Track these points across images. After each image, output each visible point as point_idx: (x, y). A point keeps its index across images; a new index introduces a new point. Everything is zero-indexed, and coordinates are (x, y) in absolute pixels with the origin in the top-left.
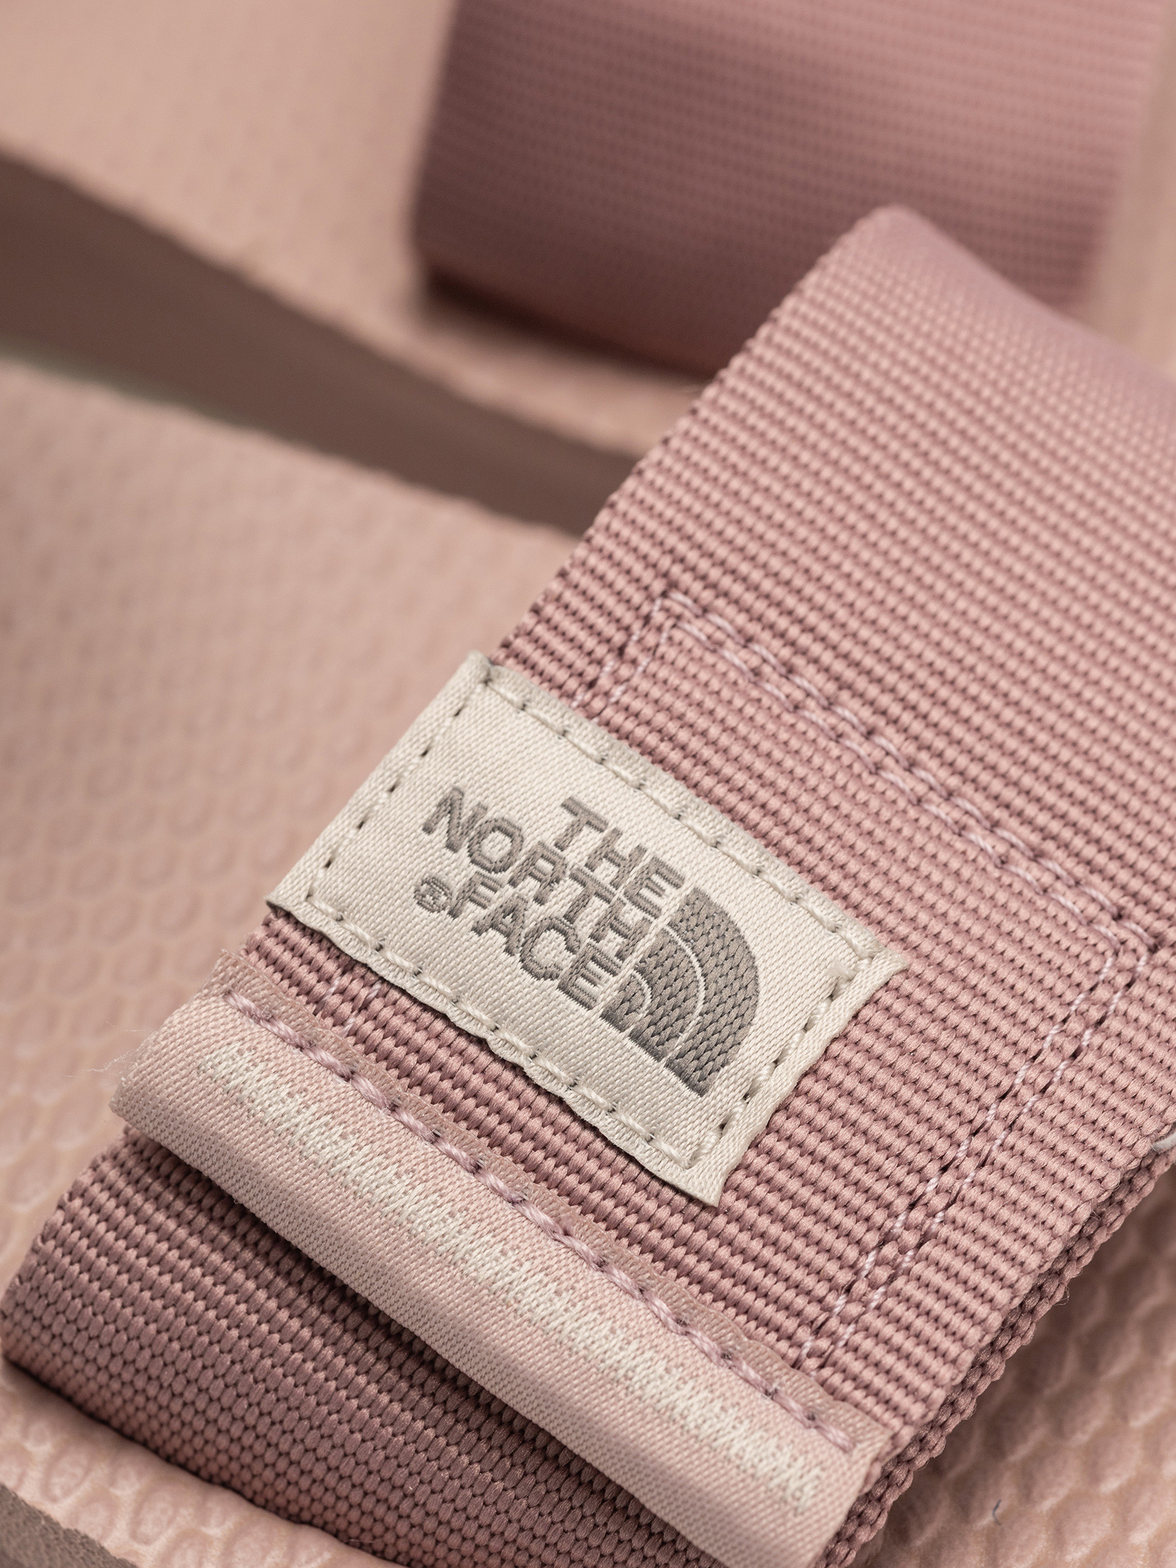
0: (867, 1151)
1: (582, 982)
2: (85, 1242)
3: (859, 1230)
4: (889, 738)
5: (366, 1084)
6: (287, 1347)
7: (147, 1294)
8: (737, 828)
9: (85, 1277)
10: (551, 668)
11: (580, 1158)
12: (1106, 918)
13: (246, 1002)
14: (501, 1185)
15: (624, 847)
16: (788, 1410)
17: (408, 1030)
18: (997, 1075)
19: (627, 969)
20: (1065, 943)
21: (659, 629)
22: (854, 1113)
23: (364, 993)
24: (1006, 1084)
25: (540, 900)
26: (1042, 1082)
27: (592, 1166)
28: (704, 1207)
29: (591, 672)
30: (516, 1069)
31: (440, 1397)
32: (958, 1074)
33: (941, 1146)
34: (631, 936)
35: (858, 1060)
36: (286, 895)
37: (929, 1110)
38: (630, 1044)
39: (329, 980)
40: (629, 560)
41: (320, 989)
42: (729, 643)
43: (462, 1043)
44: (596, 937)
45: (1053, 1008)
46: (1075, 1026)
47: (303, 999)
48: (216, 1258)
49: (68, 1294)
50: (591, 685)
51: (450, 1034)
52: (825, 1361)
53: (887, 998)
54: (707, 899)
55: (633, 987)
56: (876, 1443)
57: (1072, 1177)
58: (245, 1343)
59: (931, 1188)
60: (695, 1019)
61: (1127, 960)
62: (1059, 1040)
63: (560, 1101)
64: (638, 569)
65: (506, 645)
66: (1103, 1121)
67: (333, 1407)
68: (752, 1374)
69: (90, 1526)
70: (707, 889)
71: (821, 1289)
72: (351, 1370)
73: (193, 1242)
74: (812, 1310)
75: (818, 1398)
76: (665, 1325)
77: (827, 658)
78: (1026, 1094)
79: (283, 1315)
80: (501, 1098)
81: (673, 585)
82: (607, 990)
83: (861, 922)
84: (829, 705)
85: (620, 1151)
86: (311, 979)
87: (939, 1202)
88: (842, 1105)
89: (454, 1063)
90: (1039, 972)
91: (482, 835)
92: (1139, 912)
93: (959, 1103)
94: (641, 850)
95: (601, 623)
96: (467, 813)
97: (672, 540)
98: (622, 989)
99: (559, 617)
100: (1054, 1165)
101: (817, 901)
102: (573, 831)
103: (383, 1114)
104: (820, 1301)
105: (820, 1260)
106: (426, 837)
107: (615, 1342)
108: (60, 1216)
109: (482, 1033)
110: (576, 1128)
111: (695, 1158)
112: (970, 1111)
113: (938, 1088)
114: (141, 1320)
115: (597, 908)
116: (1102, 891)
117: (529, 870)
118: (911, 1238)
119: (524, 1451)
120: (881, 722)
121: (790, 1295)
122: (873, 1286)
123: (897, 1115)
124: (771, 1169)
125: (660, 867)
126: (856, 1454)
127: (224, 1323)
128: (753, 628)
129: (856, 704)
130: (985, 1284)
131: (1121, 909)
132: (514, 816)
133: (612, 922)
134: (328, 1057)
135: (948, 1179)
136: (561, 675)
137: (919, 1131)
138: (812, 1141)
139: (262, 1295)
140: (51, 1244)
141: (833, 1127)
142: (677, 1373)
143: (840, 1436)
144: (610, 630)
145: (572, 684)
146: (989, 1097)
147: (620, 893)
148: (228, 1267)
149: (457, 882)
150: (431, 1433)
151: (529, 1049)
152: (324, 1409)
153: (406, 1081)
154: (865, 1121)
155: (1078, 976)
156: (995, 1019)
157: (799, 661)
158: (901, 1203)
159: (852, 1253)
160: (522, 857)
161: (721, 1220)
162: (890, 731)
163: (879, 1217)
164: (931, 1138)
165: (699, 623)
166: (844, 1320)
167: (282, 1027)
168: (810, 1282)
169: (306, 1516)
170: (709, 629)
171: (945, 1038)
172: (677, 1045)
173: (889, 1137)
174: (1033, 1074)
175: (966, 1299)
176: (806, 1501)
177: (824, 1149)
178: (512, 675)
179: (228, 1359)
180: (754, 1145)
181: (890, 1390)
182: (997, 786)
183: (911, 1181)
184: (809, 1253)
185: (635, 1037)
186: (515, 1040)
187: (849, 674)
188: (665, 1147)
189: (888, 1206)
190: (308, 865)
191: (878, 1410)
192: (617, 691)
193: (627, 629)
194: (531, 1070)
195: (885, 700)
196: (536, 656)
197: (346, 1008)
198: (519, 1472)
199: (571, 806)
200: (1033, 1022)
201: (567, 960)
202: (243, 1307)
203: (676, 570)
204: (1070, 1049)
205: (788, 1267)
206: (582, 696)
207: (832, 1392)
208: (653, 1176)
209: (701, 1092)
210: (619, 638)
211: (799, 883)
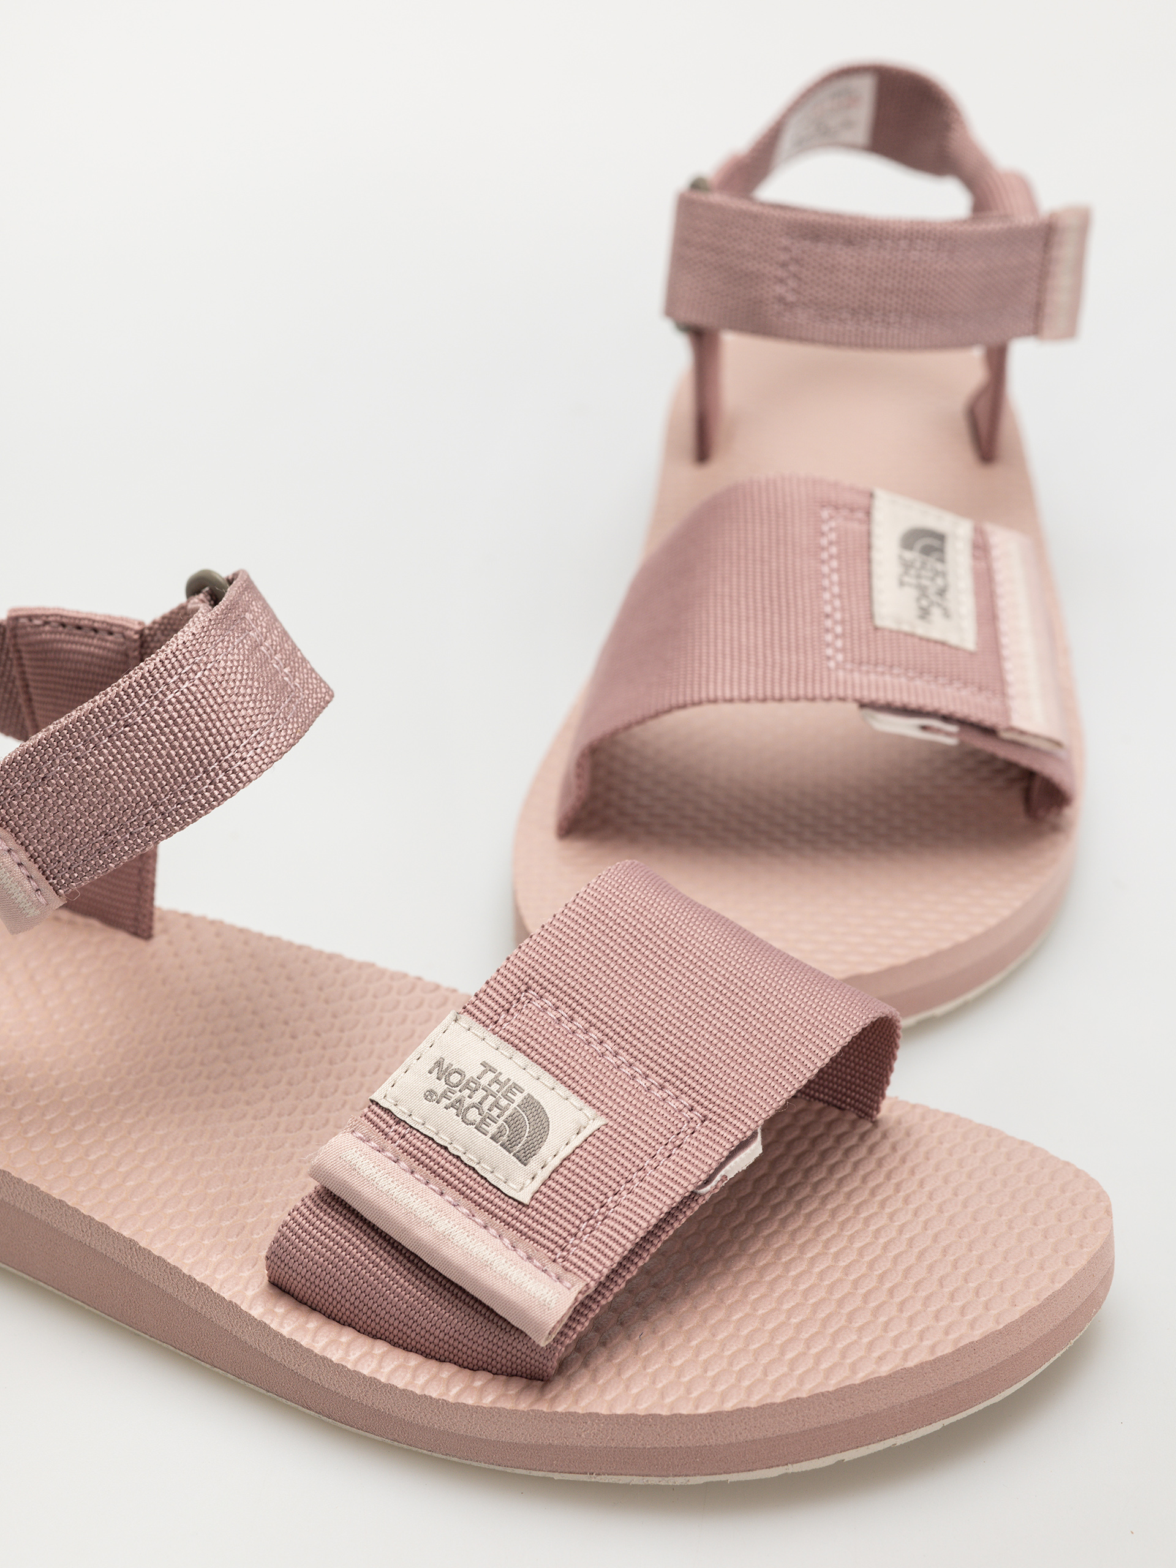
0: (586, 1186)
1: (483, 1126)
2: (298, 1227)
3: (581, 1214)
4: (609, 1045)
5: (403, 1164)
6: (371, 1265)
7: (320, 1246)
8: (547, 1073)
9: (297, 1240)
10: (481, 1016)
11: (480, 1189)
12: (685, 1110)
13: (360, 1135)
14: (450, 1199)
15: (502, 1079)
16: (550, 1276)
17: (419, 1144)
18: (638, 1162)
19: (501, 1121)
20: (669, 1118)
21: (523, 1003)
22: (582, 1173)
23: (403, 1131)
24: (641, 1165)
25: (470, 1097)
26: (655, 1165)
27: (484, 1192)
28: (524, 1205)
29: (496, 1018)
30: (458, 1157)
31: (427, 1282)
32: (622, 1161)
33: (614, 1186)
34: (503, 1110)
35: (585, 1155)
36: (376, 1097)
37: (610, 1173)
38: (500, 1148)
39: (391, 1127)
40: (512, 978)
41: (387, 1130)
42: (549, 1009)
43: (438, 1149)
44: (490, 1110)
45: (661, 1139)
46: (670, 1146)
47: (381, 1133)
48: (346, 1233)
49: (291, 1247)
50: (496, 1022)
51: (434, 1146)
52: (564, 1259)
53: (598, 1134)
54: (532, 1098)
55: (502, 1128)
56: (580, 1286)
57: (662, 1197)
58: (356, 1264)
59: (609, 1200)
60: (525, 1139)
61: (692, 1124)
62: (663, 1151)
63: (474, 1169)
64: (516, 981)
65: (464, 1008)
66: (676, 1178)
67: (388, 1288)
68: (538, 1264)
69: (297, 1338)
70: (532, 1094)
71: (565, 1234)
72: (395, 1273)
73: (338, 1227)
74: (561, 1242)
75: (560, 1271)
76: (507, 1247)
77: (586, 1015)
78: (648, 1169)
79: (370, 1253)
80: (451, 1168)
81: (529, 988)
82: (493, 1129)
83: (591, 1107)
84: (586, 1032)
85: (494, 1187)
86: (384, 1126)
87: (611, 1205)
88: (578, 1170)
89: (435, 1156)
90: (657, 1127)
91: (450, 1074)
92: (699, 1108)
93: (622, 1171)
94: (509, 1080)
95: (500, 1000)
96: (445, 1067)
97: (530, 971)
98: (499, 1128)
99: (485, 998)
100: (656, 1193)
101: (575, 1100)
102: (484, 1072)
103: (408, 1175)
104: (565, 1238)
105: (565, 1224)
106: (429, 1075)
107: (488, 1252)
108: (289, 1218)
109: (446, 1144)
110: (479, 1179)
111: (522, 1189)
112: (626, 1174)
113: (615, 1165)
114: (318, 1257)
115: (491, 1099)
116: (686, 1101)
117: (467, 1086)
118: (600, 1218)
119: (457, 1301)
120: (605, 1039)
121: (553, 1236)
122: (585, 1234)
123: (598, 1174)
124: (549, 1193)
125: (515, 1086)
126: (573, 1289)
127: (348, 1257)
128: (559, 1004)
129: (596, 1032)
130: (626, 1233)
131: (692, 1107)
132: (462, 1068)
133: (496, 1105)
134: (390, 1155)
135: (616, 1197)
136: (484, 1018)
137: (606, 1180)
138: (565, 1183)
139: (362, 1246)
140: (285, 1228)
141: (574, 1178)
142: (509, 1263)
143: (568, 1285)
144: (503, 1003)
145: (488, 1022)
146: (634, 1170)
147: (500, 1094)
148: (350, 1236)
149: (439, 1092)
150: (423, 1296)
151: (463, 1150)
152: (384, 1289)
153: (417, 1163)
154: (586, 1176)
155: (672, 1129)
156: (639, 1142)
157: (576, 1016)
158: (597, 1205)
159: (577, 1222)
160: (464, 1082)
161: (530, 1210)
162: (609, 1042)
163: (589, 1210)
164: (610, 1183)
165: (539, 1001)
166: (573, 1246)
167: (373, 1144)
168: (561, 1232)
169: (379, 1335)
170: (542, 1004)
171: (619, 1148)
172: (518, 1148)
173: (594, 1182)
174: (652, 1162)
175: (618, 1238)
176: (553, 1305)
177: (570, 1185)
178: (466, 1019)
179: (349, 1270)
180: (544, 1184)
181: (587, 1268)
182: (648, 1062)
183: (602, 1198)
184: (561, 1222)
185: (502, 1145)
186: (458, 1147)
187: (594, 1021)
188: (511, 1185)
189: (593, 1206)
190: (386, 1085)
191: (582, 1275)
192: (505, 1025)
193: (511, 1003)
194: (463, 1158)
195: (607, 1030)
196: (475, 1012)
197: (396, 1137)
198: (454, 1309)
199: (484, 1064)
200: (653, 1144)
201: (479, 1118)
202: (355, 1251)
203: (531, 982)
204: (667, 1154)
205: (553, 1226)
206: (492, 1026)
207: (566, 1270)
208: (506, 1195)
209: (525, 1165)
210: (507, 1006)
211: (569, 1093)
